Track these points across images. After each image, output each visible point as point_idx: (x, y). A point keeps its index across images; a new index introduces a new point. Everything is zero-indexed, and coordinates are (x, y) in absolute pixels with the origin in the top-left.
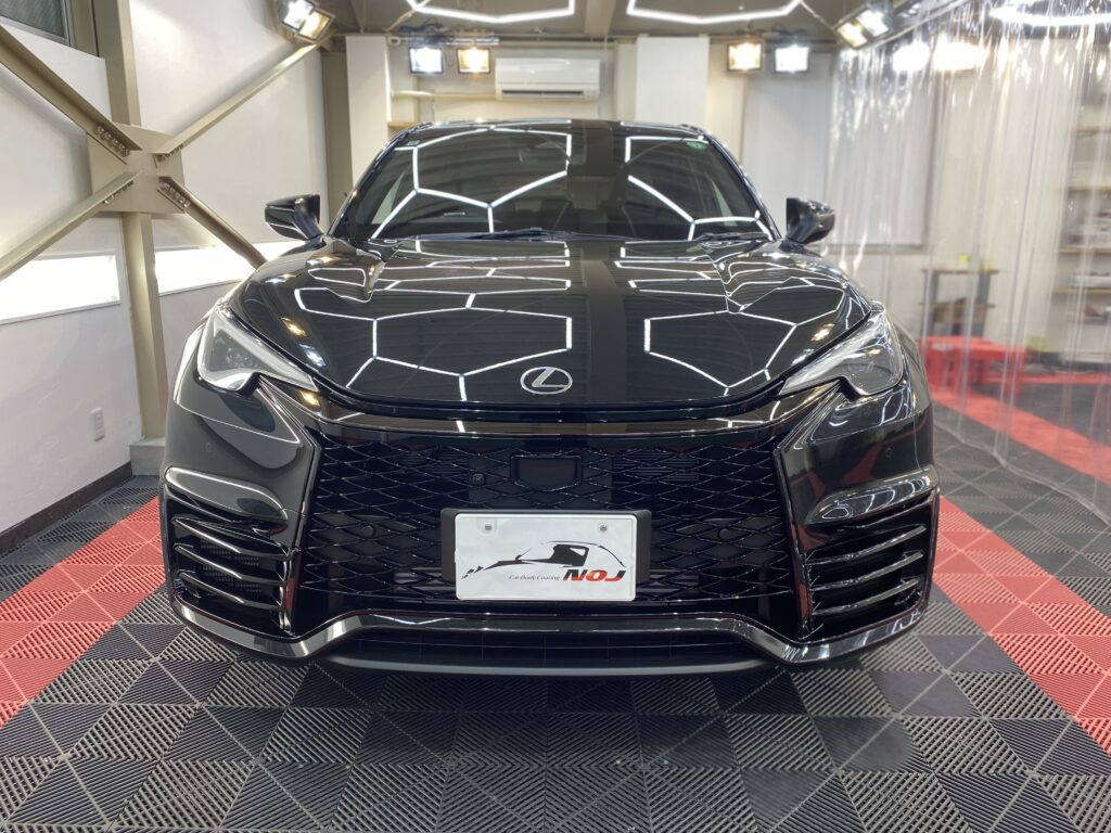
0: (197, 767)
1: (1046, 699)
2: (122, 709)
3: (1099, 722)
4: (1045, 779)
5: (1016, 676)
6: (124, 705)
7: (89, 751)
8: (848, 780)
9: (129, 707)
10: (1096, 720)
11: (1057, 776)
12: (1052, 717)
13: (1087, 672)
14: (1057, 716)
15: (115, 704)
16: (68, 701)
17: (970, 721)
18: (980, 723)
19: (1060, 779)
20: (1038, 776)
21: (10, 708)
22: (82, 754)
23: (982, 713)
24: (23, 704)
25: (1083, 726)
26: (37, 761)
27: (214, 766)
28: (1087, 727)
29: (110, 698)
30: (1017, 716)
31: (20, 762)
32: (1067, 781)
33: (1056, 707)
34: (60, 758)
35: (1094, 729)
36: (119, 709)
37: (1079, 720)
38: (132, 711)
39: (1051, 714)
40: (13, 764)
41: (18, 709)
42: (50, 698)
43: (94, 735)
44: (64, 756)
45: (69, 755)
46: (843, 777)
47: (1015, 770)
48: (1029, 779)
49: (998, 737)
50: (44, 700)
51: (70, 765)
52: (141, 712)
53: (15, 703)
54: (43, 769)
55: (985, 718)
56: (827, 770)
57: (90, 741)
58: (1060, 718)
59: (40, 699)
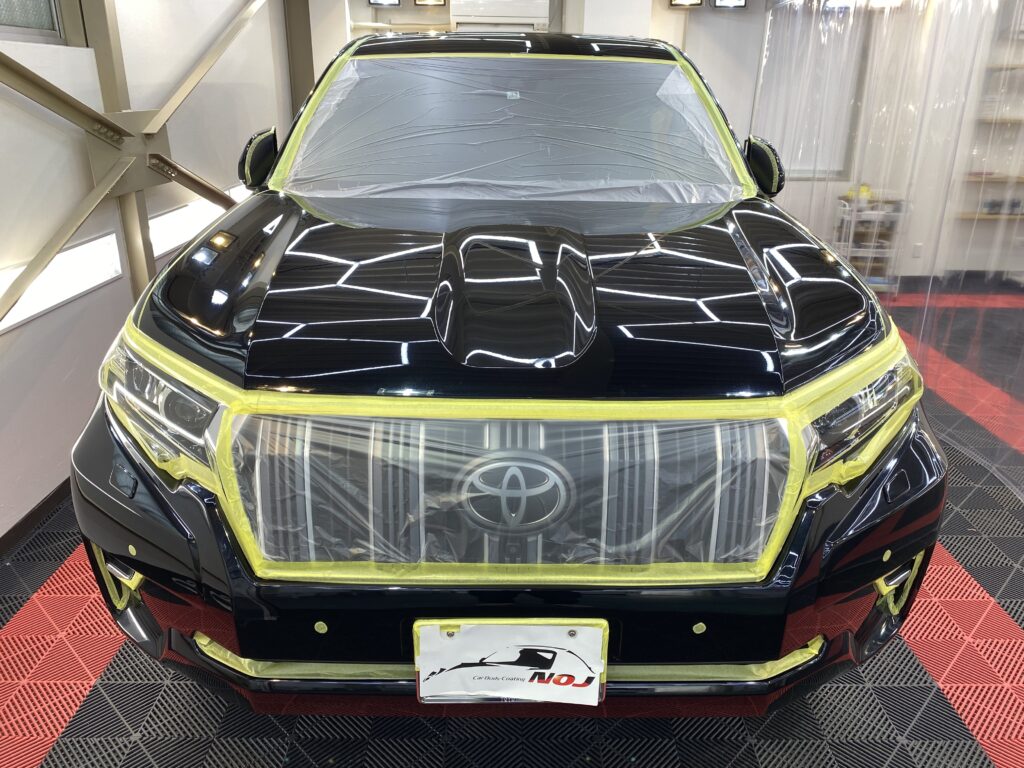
0: (244, 744)
1: (918, 665)
2: (175, 687)
3: (957, 688)
4: (911, 745)
5: (896, 642)
6: (175, 683)
7: (154, 730)
8: (759, 749)
9: (179, 684)
10: (955, 686)
11: (921, 741)
12: (921, 684)
13: (953, 638)
14: (925, 682)
15: (167, 682)
16: (129, 680)
17: (857, 688)
18: (865, 690)
19: (923, 744)
20: (905, 742)
21: (82, 688)
22: (149, 733)
23: (866, 680)
24: (92, 683)
25: (945, 692)
26: (114, 740)
27: (257, 742)
28: (948, 693)
29: (162, 676)
30: (894, 682)
31: (100, 742)
32: (928, 746)
33: (925, 673)
34: (132, 739)
35: (953, 695)
36: (171, 686)
37: (942, 686)
38: (182, 688)
39: (921, 679)
40: (95, 745)
41: (89, 689)
42: (113, 676)
43: (155, 713)
44: (136, 737)
45: (139, 735)
46: (755, 745)
47: (889, 736)
48: (899, 745)
49: (878, 704)
50: (109, 679)
51: (141, 745)
52: (190, 690)
53: (85, 683)
54: (120, 749)
55: (869, 685)
56: (743, 738)
57: (153, 720)
58: (927, 684)
59: (104, 678)
